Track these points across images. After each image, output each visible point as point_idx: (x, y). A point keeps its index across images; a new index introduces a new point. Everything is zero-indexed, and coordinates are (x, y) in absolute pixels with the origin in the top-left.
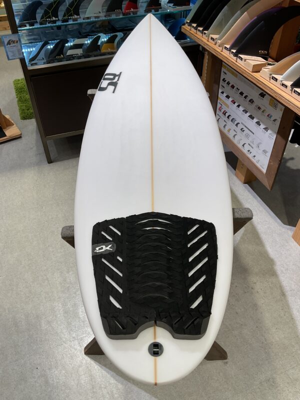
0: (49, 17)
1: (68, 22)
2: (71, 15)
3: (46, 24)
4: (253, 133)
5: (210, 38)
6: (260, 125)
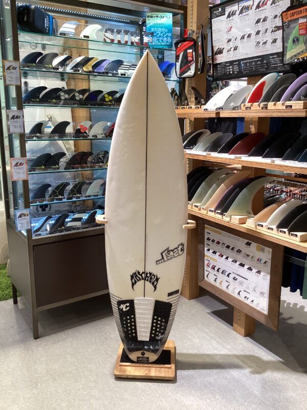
0: (57, 196)
2: (75, 194)
4: (247, 279)
5: (194, 206)
6: (251, 270)
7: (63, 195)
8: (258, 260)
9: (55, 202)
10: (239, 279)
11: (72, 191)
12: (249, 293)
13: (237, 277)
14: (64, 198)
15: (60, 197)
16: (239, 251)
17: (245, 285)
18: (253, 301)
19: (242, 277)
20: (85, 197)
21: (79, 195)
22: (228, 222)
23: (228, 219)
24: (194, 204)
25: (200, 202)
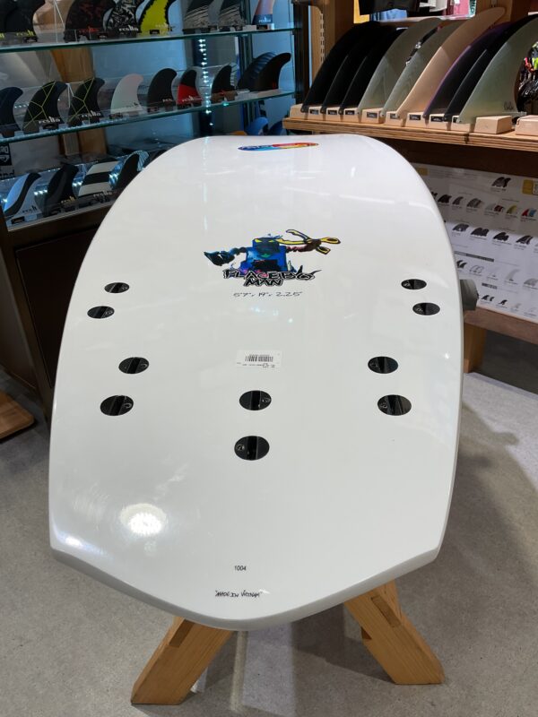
0: (42, 117)
1: (81, 124)
2: (84, 111)
3: (38, 132)
4: (492, 260)
5: (364, 115)
6: (505, 238)
7: (56, 115)
8: (525, 214)
9: (43, 132)
10: (471, 262)
11: (76, 104)
12: (495, 287)
13: (465, 259)
14: (62, 122)
15: (52, 120)
16: (475, 203)
17: (485, 273)
18: (504, 302)
19: (479, 257)
20: (111, 117)
21: (94, 114)
22: (467, 135)
23: (465, 128)
24: (365, 111)
25: (381, 103)
